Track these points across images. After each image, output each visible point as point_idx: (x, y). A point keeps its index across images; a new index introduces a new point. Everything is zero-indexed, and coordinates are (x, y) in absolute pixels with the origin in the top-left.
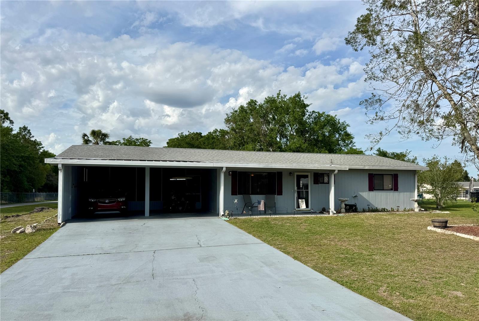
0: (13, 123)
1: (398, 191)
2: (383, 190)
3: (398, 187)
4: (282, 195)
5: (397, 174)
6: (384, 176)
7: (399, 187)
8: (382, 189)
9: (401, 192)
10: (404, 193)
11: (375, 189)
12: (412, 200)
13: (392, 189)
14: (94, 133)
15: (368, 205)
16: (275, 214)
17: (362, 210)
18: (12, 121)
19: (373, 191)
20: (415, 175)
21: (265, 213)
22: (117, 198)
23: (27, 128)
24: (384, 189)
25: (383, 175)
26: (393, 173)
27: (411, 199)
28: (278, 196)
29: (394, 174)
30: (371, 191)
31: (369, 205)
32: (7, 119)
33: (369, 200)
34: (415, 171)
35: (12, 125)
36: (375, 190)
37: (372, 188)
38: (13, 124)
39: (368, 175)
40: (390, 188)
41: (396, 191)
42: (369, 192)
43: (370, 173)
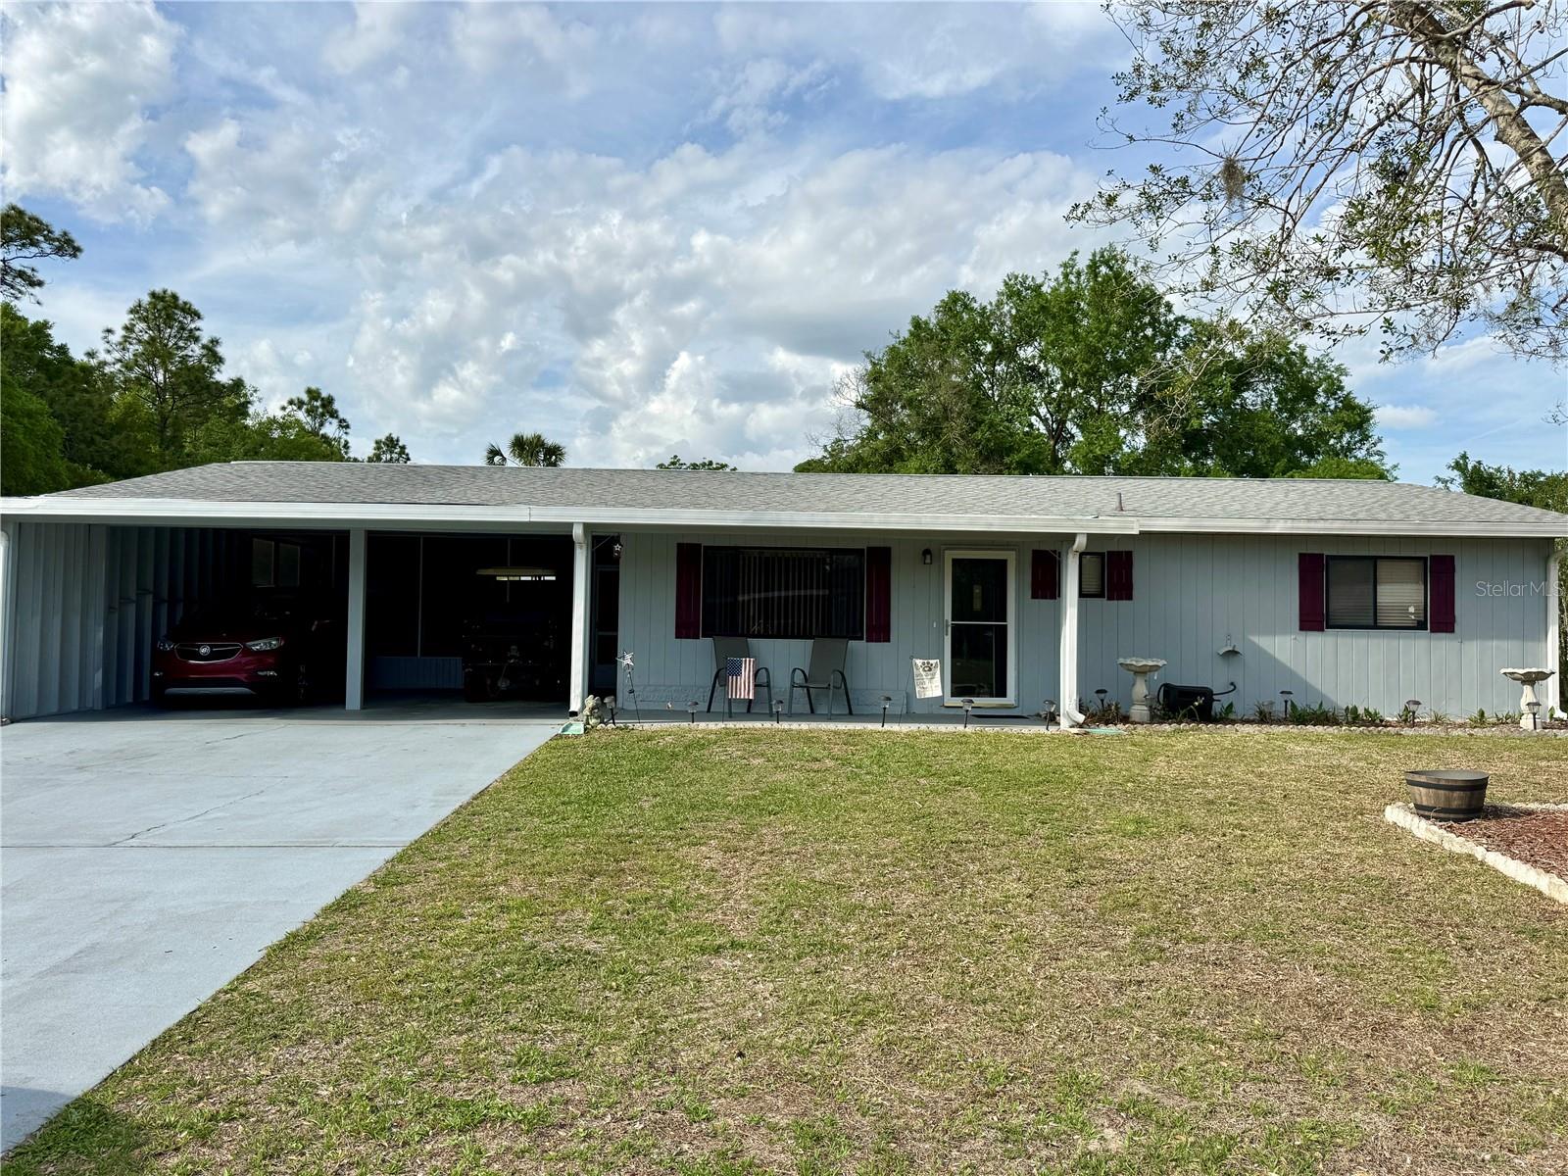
0: (347, 427)
1: (1453, 631)
2: (1376, 626)
3: (1454, 617)
4: (887, 639)
5: (1452, 558)
6: (1383, 569)
7: (1456, 613)
8: (1371, 623)
9: (1471, 638)
10: (1489, 643)
11: (1331, 623)
12: (1505, 673)
13: (1421, 626)
14: (520, 445)
15: (1282, 693)
16: (851, 715)
17: (1251, 714)
18: (344, 421)
19: (1321, 630)
20: (1546, 560)
21: (812, 711)
22: (244, 640)
23: (398, 440)
24: (1382, 621)
25: (1375, 559)
26: (1427, 555)
27: (1503, 671)
28: (870, 644)
29: (1431, 556)
30: (1310, 633)
31: (1290, 693)
32: (332, 416)
33: (1300, 672)
34: (1549, 542)
35: (346, 433)
36: (1329, 627)
37: (1314, 618)
38: (348, 430)
39: (1297, 561)
40: (1413, 617)
41: (1444, 635)
42: (1304, 633)
43: (1309, 552)
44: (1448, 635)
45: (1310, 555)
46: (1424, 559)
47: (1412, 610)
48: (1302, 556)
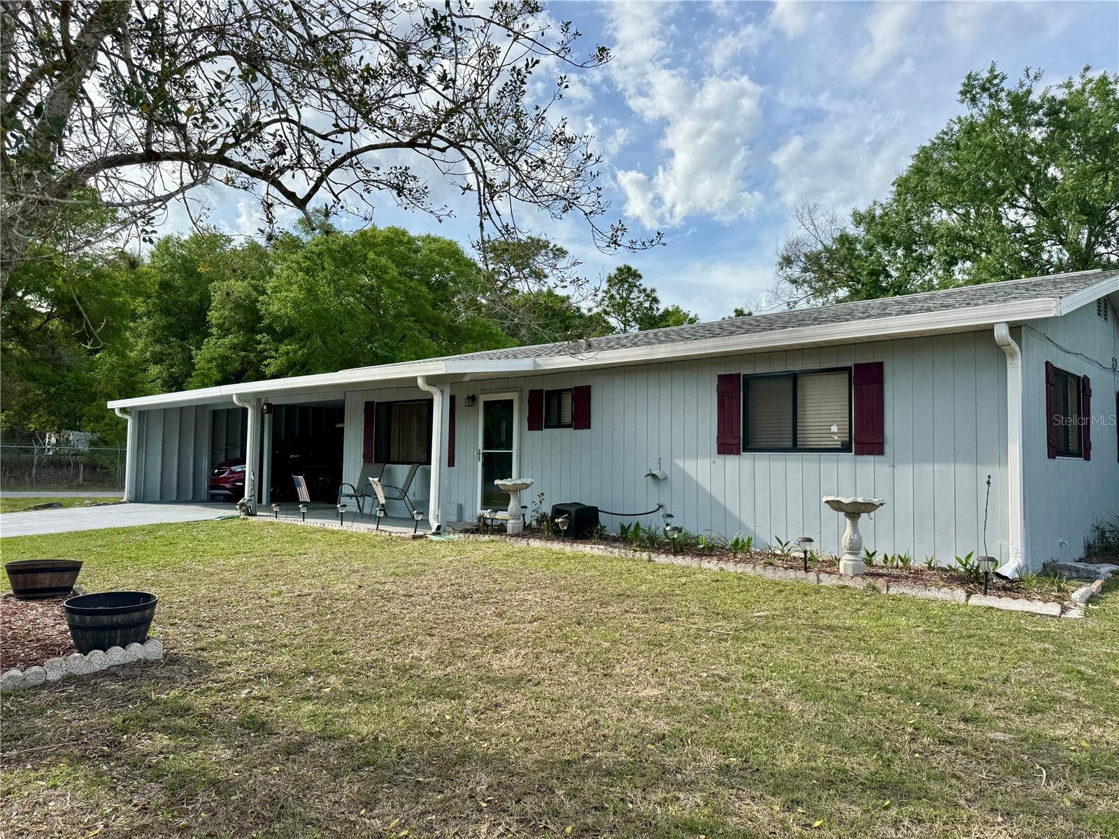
1: (882, 453)
2: (794, 449)
3: (884, 435)
4: (454, 465)
5: (881, 365)
6: (803, 382)
7: (886, 431)
8: (791, 444)
9: (905, 462)
11: (749, 446)
13: (845, 448)
19: (738, 452)
24: (801, 443)
25: (795, 375)
26: (851, 364)
29: (855, 366)
30: (728, 456)
33: (720, 496)
36: (746, 450)
39: (716, 383)
40: (836, 438)
41: (871, 458)
42: (722, 456)
43: (727, 373)
44: (878, 458)
45: (727, 375)
46: (848, 369)
47: (834, 429)
48: (721, 378)
